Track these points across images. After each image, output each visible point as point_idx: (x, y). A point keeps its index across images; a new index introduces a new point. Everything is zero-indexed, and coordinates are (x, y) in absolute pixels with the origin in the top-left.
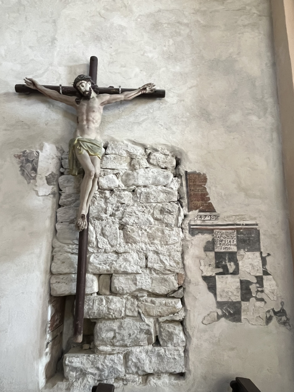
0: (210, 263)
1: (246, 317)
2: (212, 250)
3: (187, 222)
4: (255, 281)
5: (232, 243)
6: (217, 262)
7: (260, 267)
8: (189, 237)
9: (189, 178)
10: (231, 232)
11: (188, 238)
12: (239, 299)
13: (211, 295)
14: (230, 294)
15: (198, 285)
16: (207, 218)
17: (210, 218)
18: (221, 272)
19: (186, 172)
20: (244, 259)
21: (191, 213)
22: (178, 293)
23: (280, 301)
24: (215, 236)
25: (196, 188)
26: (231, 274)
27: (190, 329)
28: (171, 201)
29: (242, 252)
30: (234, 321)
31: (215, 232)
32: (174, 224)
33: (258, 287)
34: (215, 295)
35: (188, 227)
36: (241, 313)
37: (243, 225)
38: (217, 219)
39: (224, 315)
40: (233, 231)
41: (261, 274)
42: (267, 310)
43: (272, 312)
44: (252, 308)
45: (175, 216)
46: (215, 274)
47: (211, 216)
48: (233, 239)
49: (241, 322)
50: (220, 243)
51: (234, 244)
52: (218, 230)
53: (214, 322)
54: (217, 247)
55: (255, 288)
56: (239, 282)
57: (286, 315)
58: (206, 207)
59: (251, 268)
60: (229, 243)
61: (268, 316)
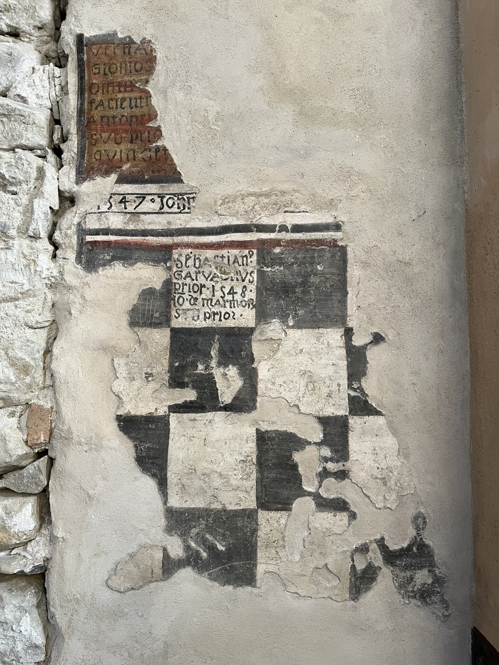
0: (149, 371)
1: (271, 568)
2: (160, 324)
3: (71, 219)
4: (317, 435)
5: (238, 297)
6: (177, 364)
7: (339, 385)
8: (77, 276)
9: (88, 58)
10: (236, 258)
11: (69, 279)
12: (251, 502)
13: (149, 484)
14: (217, 482)
15: (98, 448)
16: (147, 206)
17: (160, 205)
18: (191, 402)
19: (80, 38)
20: (279, 355)
21: (87, 187)
22: (22, 477)
23: (412, 512)
24: (175, 269)
25: (114, 96)
26: (227, 408)
27: (62, 607)
28: (14, 144)
29: (274, 328)
30: (227, 582)
31: (176, 256)
32: (19, 228)
33: (326, 460)
34: (163, 484)
35: (74, 240)
36: (254, 552)
37: (283, 228)
38: (186, 210)
39: (192, 560)
40: (246, 252)
41: (343, 411)
42: (357, 543)
43: (378, 551)
44: (297, 536)
45: (24, 199)
46: (166, 409)
47: (161, 197)
48: (243, 281)
49: (254, 586)
50: (195, 295)
51: (246, 299)
52: (190, 250)
53: (151, 582)
54: (180, 312)
55: (317, 461)
56: (255, 438)
57: (431, 565)
58: (145, 164)
59: (302, 389)
60: (230, 297)
61: (360, 566)
